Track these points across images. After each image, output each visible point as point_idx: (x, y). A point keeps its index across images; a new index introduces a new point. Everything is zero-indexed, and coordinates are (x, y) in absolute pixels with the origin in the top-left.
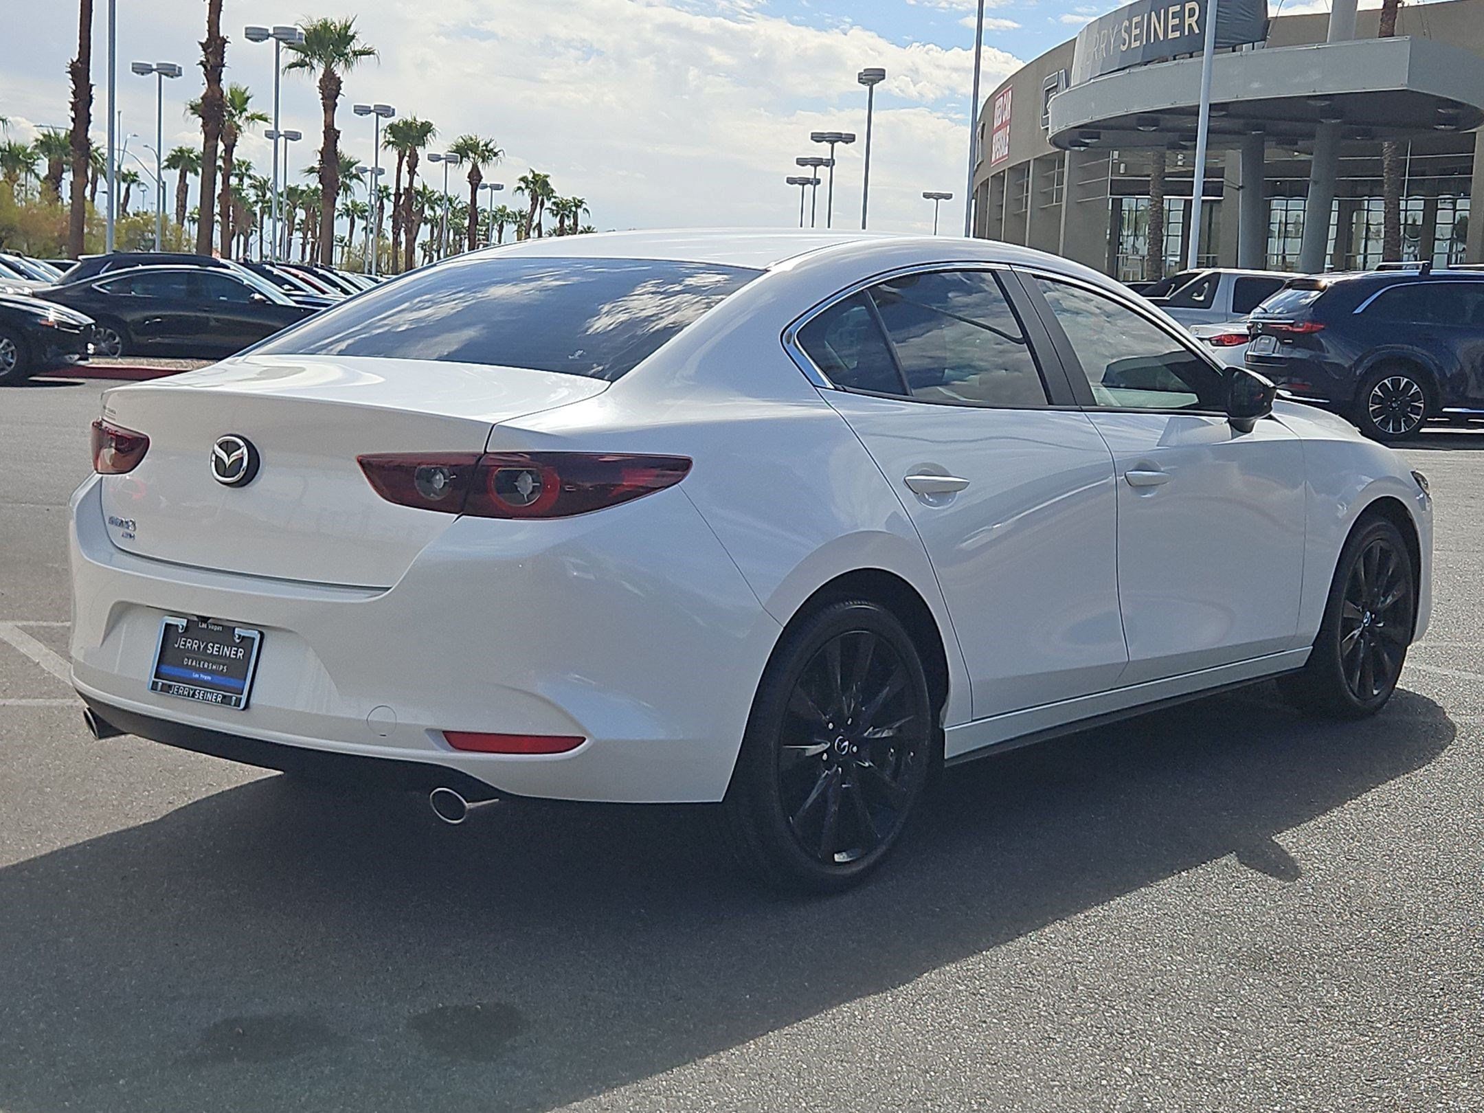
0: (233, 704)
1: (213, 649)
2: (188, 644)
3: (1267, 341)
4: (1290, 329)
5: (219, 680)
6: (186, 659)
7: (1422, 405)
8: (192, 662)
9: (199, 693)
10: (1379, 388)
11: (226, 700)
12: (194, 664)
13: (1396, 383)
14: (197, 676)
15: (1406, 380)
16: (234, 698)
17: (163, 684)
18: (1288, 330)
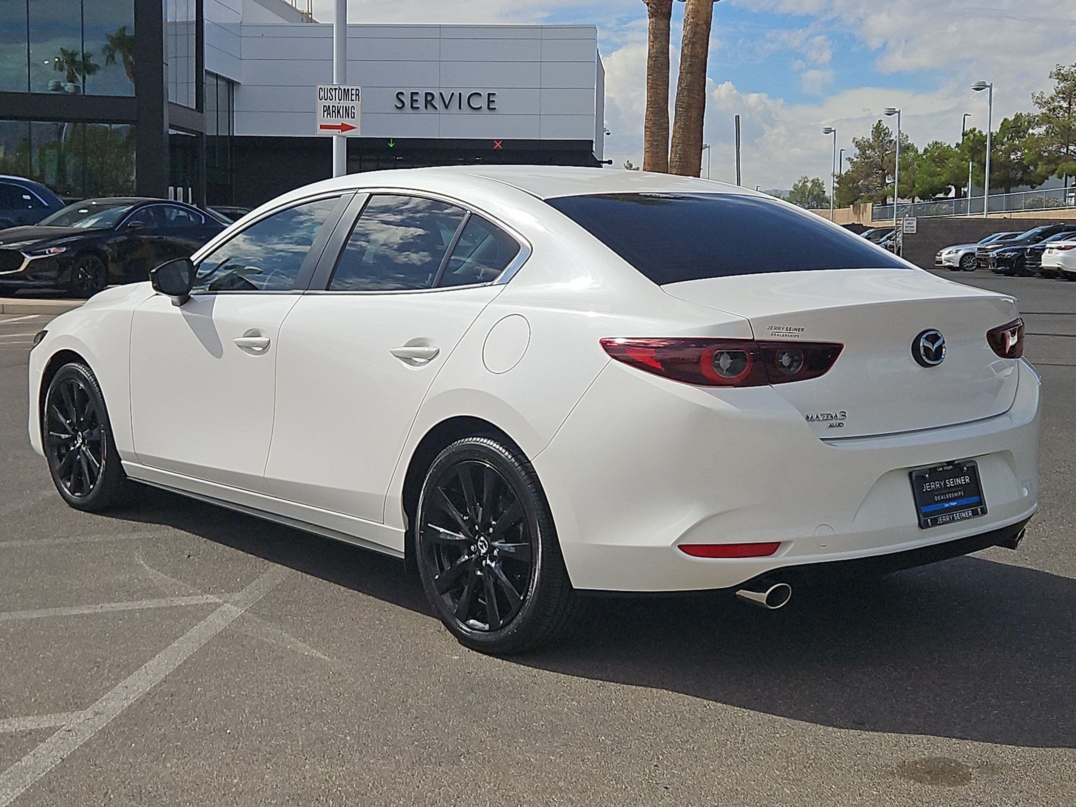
0: (980, 513)
1: (950, 483)
2: (932, 486)
5: (964, 502)
6: (936, 497)
8: (940, 497)
9: (956, 516)
11: (975, 513)
12: (942, 498)
14: (948, 505)
16: (979, 509)
17: (931, 519)
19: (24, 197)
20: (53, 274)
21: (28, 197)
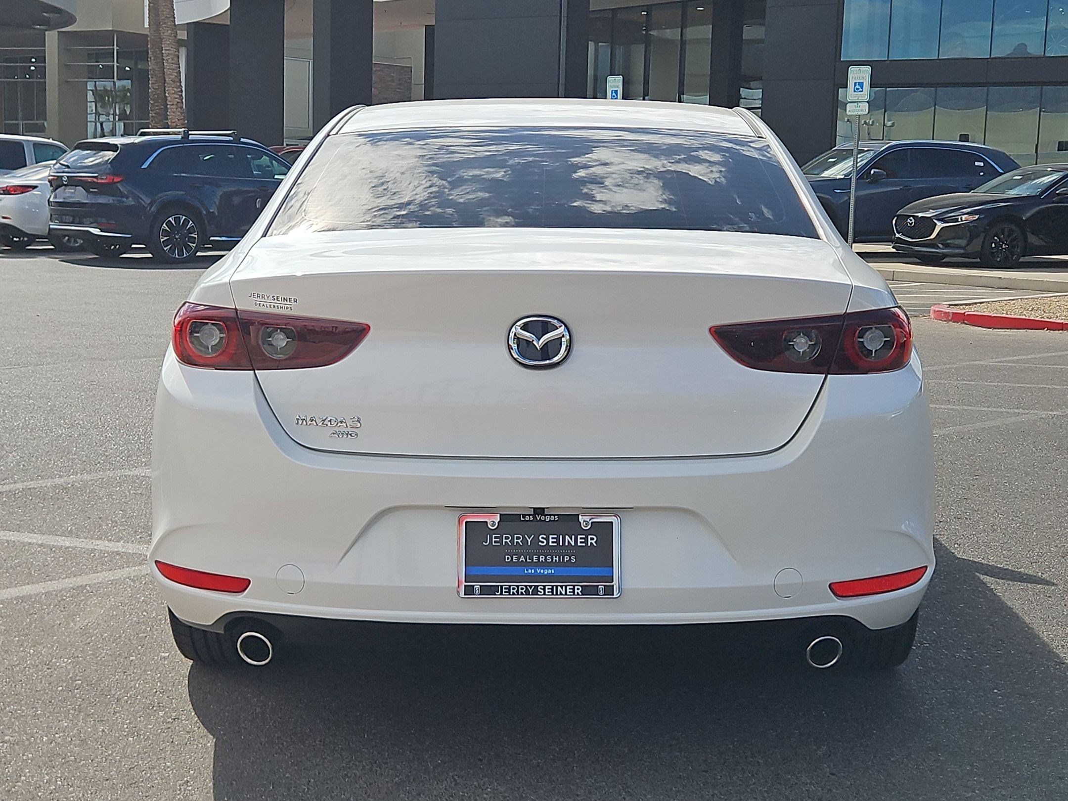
0: (601, 593)
1: (548, 541)
2: (505, 540)
3: (73, 191)
4: (95, 180)
6: (508, 557)
7: (196, 236)
8: (518, 558)
9: (543, 589)
10: (166, 224)
11: (586, 591)
13: (177, 220)
14: (531, 572)
15: (184, 217)
16: (601, 587)
18: (94, 182)
19: (977, 164)
20: (963, 242)
21: (982, 164)
